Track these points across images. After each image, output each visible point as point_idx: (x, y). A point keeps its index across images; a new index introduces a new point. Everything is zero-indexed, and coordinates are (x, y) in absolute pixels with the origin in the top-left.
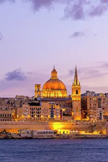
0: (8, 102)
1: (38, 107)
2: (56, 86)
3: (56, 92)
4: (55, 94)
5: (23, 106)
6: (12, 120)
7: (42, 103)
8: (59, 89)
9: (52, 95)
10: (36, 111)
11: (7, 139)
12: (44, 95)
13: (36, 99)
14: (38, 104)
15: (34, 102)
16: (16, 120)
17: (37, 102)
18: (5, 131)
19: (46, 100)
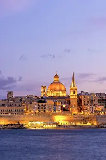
0: (21, 100)
1: (44, 104)
2: (58, 87)
3: (58, 92)
4: (57, 93)
5: (33, 103)
6: (25, 114)
7: (48, 101)
8: (60, 90)
9: (55, 94)
10: (42, 107)
11: (21, 128)
12: (49, 94)
13: (42, 98)
14: (44, 102)
15: (41, 100)
16: (27, 114)
17: (43, 100)
18: (18, 122)
19: (50, 98)
